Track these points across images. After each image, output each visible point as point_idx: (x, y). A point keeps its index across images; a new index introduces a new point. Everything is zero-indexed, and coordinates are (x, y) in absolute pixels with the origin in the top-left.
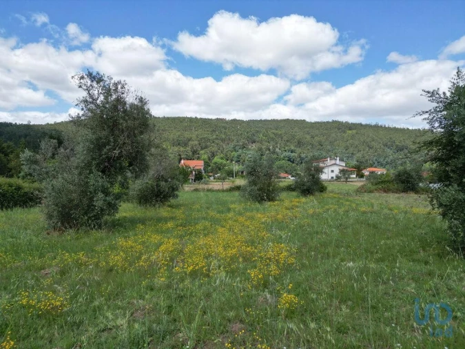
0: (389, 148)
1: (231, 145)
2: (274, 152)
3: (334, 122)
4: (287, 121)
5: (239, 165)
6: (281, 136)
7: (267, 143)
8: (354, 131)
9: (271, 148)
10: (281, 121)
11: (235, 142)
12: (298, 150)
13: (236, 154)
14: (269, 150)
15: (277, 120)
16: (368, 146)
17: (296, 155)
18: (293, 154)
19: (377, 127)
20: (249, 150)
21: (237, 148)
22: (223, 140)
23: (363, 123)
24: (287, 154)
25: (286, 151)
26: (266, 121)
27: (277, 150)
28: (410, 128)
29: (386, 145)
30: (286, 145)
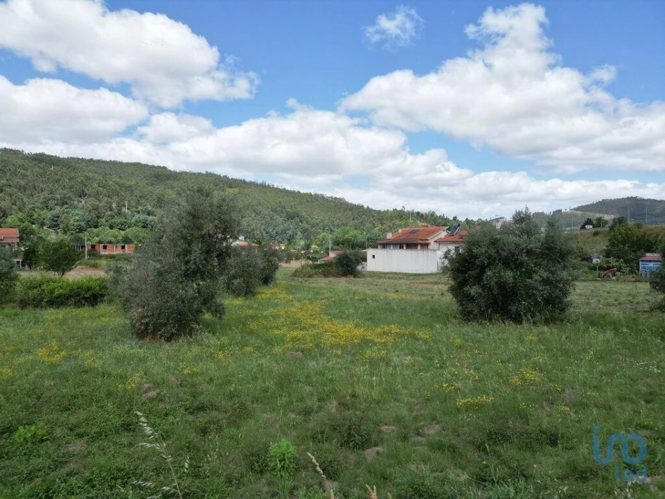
0: (278, 214)
1: (39, 199)
2: (119, 214)
3: (208, 175)
4: (137, 165)
5: (57, 233)
6: (129, 189)
7: (106, 199)
8: (236, 190)
9: (114, 205)
10: (128, 165)
11: (46, 194)
12: (160, 212)
13: (49, 214)
14: (111, 209)
15: (121, 163)
16: (255, 211)
17: (156, 219)
18: (151, 218)
19: (263, 187)
20: (75, 208)
21: (51, 203)
22: (22, 189)
23: (248, 180)
24: (143, 217)
25: (139, 212)
26: (99, 162)
27: (125, 210)
28: (302, 192)
29: (274, 211)
30: (139, 203)
